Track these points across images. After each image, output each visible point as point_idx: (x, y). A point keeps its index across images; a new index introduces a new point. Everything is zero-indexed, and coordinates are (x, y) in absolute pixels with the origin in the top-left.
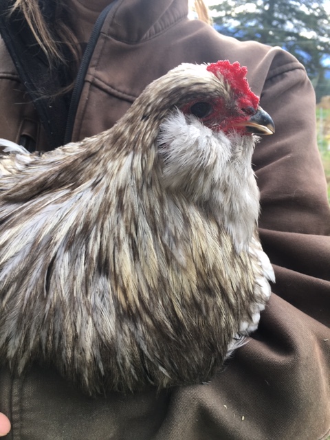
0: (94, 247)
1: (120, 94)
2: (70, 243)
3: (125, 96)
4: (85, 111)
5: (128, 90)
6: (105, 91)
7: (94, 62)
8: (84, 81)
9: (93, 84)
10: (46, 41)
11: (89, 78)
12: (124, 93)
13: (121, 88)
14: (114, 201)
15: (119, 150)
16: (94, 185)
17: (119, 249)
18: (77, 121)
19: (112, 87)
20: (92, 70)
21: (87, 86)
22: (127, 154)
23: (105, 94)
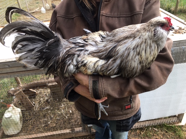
0: (138, 50)
1: (108, 16)
2: (134, 49)
3: (110, 16)
4: (101, 22)
5: (110, 14)
6: (105, 16)
7: (101, 9)
8: (100, 15)
9: (102, 15)
10: (89, 6)
11: (101, 14)
12: (109, 15)
13: (108, 14)
14: (144, 41)
15: (145, 31)
16: (140, 38)
17: (143, 50)
18: (100, 25)
19: (106, 14)
20: (101, 12)
21: (101, 16)
22: (147, 32)
23: (105, 17)
